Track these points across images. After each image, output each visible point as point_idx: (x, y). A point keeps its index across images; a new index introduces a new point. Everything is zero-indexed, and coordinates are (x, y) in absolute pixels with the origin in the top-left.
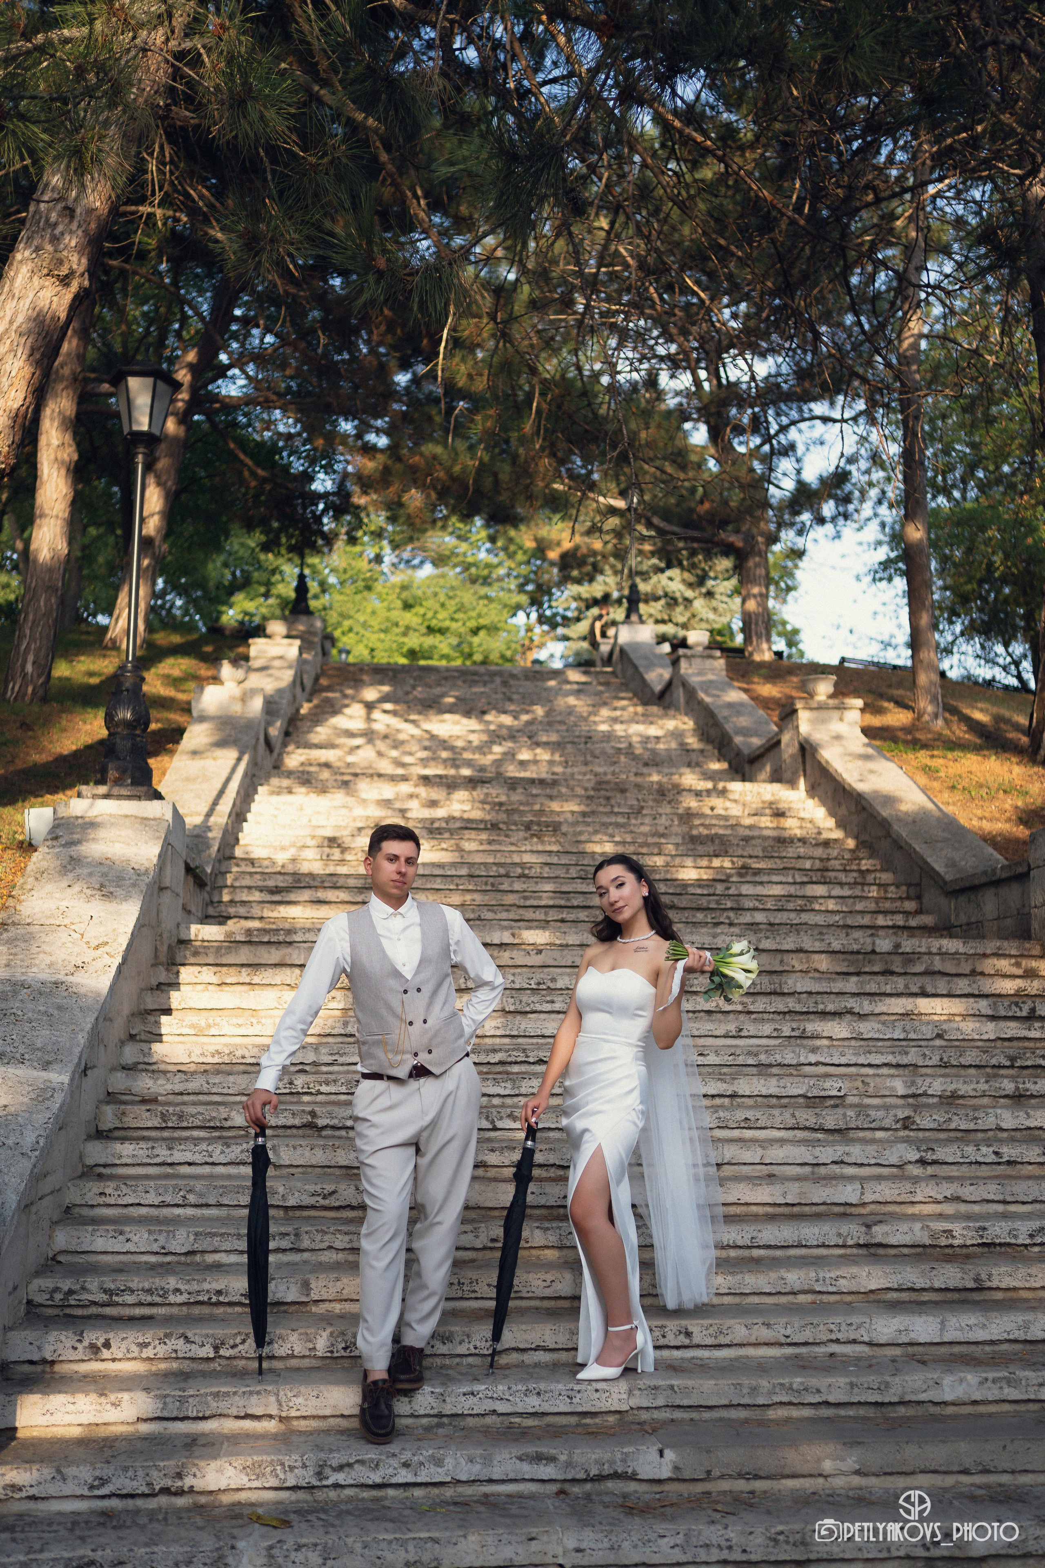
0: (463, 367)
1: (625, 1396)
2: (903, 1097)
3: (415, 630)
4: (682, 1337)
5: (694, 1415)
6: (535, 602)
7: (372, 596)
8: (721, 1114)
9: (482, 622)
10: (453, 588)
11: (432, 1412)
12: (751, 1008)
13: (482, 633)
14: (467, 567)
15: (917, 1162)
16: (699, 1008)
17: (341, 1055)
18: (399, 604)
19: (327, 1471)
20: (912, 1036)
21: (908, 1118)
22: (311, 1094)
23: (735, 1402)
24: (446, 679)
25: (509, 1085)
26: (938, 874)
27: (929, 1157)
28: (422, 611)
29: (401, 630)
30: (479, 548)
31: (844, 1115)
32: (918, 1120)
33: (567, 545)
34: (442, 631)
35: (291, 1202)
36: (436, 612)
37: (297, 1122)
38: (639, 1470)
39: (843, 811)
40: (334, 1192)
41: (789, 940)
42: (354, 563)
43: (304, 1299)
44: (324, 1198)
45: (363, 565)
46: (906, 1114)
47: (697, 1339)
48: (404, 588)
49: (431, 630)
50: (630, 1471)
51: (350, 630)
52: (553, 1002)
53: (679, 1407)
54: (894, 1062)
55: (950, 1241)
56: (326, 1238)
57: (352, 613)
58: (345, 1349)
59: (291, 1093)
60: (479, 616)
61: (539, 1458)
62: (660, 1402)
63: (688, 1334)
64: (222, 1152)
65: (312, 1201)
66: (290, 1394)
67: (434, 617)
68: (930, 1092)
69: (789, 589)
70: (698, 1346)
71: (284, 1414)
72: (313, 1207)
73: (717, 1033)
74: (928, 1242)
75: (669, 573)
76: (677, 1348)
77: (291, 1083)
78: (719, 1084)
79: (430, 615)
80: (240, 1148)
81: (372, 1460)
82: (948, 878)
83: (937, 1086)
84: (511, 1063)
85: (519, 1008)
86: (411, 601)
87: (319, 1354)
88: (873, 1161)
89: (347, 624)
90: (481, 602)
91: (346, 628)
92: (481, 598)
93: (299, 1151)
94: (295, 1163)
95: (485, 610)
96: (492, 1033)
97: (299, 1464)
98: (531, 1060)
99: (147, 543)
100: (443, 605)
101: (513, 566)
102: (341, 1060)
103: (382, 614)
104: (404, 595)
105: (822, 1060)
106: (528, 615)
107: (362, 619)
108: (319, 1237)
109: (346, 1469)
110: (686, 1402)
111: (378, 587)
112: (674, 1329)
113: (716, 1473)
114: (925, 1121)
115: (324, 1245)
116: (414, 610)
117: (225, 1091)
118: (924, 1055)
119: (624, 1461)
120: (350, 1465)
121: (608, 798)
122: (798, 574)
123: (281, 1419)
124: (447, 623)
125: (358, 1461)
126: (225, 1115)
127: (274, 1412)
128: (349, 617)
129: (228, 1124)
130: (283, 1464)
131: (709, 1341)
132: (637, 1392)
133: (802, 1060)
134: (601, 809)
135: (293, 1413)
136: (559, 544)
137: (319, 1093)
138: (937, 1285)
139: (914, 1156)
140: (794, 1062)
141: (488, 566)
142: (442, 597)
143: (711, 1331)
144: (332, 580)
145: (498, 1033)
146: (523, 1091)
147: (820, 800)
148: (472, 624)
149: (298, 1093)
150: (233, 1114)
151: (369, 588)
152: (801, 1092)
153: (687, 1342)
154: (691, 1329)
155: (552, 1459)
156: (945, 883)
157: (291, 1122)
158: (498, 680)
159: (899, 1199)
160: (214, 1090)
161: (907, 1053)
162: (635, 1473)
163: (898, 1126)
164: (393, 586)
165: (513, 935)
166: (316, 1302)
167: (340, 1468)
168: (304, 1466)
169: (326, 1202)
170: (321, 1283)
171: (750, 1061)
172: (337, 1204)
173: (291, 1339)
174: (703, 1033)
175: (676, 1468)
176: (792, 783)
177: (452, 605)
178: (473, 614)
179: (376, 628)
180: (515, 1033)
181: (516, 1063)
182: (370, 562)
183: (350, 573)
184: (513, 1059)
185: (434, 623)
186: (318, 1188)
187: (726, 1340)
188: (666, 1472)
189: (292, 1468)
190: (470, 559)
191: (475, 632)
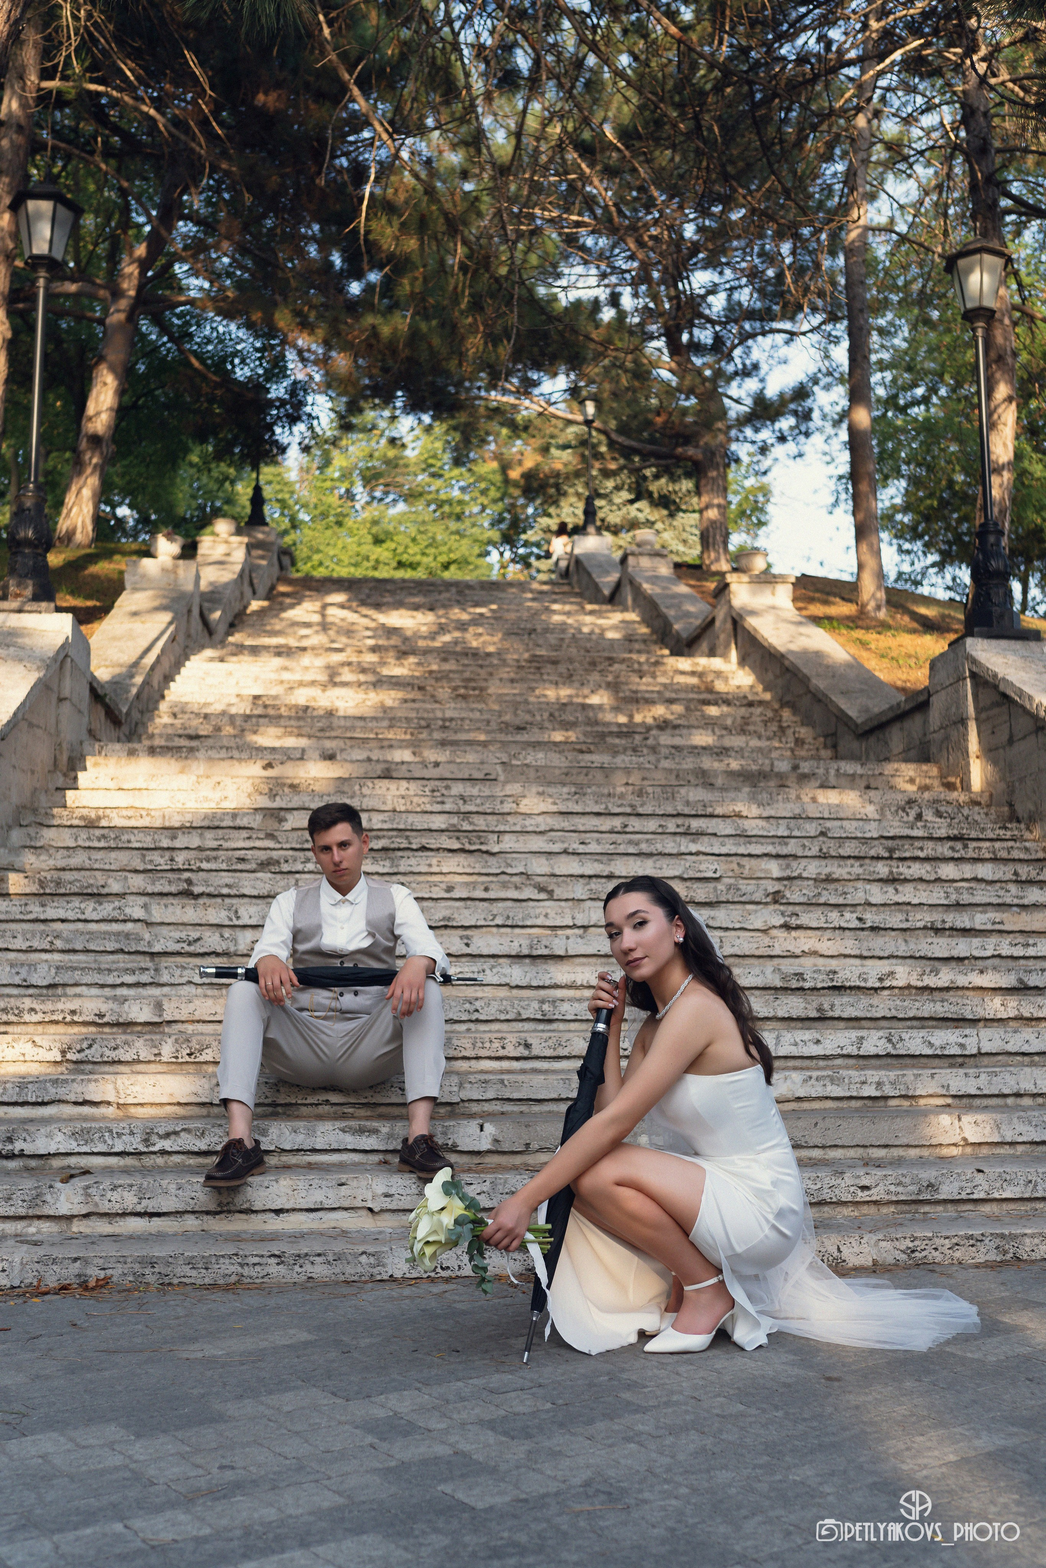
0: (389, 231)
1: (456, 1089)
2: (779, 879)
3: (386, 564)
4: (521, 1048)
5: (524, 1108)
6: (509, 539)
7: (342, 532)
8: (593, 886)
9: (453, 556)
10: (424, 522)
11: (267, 1101)
12: (641, 810)
13: (453, 568)
14: (440, 504)
15: (781, 926)
16: (588, 810)
17: (226, 840)
18: (369, 539)
19: (154, 1138)
20: (796, 833)
21: (778, 892)
22: (191, 870)
23: (564, 1096)
24: (402, 589)
25: (387, 863)
26: (850, 718)
27: (794, 922)
28: (393, 545)
29: (372, 563)
30: (452, 486)
31: (715, 889)
32: (788, 894)
33: (529, 464)
34: (413, 566)
35: (157, 948)
36: (407, 547)
37: (173, 889)
38: (459, 1142)
39: (770, 676)
40: (199, 939)
41: (689, 760)
42: (324, 498)
43: (157, 1019)
44: (190, 944)
45: (333, 500)
46: (776, 889)
47: (536, 1051)
48: (375, 522)
49: (401, 565)
50: (450, 1143)
51: (321, 564)
52: (443, 803)
53: (509, 1100)
54: (774, 852)
55: (801, 984)
56: (186, 973)
57: (322, 548)
58: (189, 1055)
59: (172, 870)
60: (450, 551)
61: (361, 1131)
62: (490, 1095)
63: (527, 1046)
64: (95, 909)
65: (177, 947)
66: (127, 1083)
67: (405, 552)
68: (805, 875)
69: (761, 524)
70: (537, 1058)
71: (121, 1101)
72: (179, 954)
73: (603, 828)
74: (779, 984)
75: (637, 505)
76: (517, 1059)
77: (172, 860)
78: (596, 865)
79: (400, 549)
80: (112, 906)
81: (198, 1129)
82: (859, 721)
83: (812, 869)
84: (394, 850)
85: (410, 808)
86: (382, 537)
87: (164, 1059)
88: (737, 926)
89: (316, 557)
90: (453, 537)
91: (316, 563)
92: (452, 533)
93: (170, 909)
94: (167, 921)
95: (456, 545)
96: (379, 826)
97: (127, 1131)
98: (414, 846)
99: (95, 440)
100: (414, 540)
101: (486, 502)
102: (226, 845)
103: (353, 548)
104: (374, 530)
105: (703, 849)
106: (502, 554)
107: (331, 553)
108: (178, 972)
109: (173, 1137)
110: (516, 1096)
111: (349, 522)
112: (514, 1041)
113: (535, 1146)
114: (794, 895)
115: (184, 980)
116: (385, 546)
117: (107, 867)
118: (804, 846)
119: (444, 1133)
120: (176, 1133)
121: (538, 668)
122: (770, 508)
123: (119, 1106)
124: (418, 558)
125: (184, 1130)
126: (102, 883)
127: (111, 1099)
128: (318, 551)
129: (104, 891)
130: (111, 1131)
131: (548, 1053)
132: (468, 1086)
133: (683, 849)
134: (531, 677)
135: (130, 1100)
136: (520, 462)
137: (200, 870)
138: (781, 1014)
139: (779, 921)
140: (675, 851)
141: (460, 502)
142: (413, 531)
143: (550, 1043)
144: (304, 516)
145: (385, 826)
146: (402, 869)
147: (751, 668)
148: (443, 559)
149: (179, 870)
150: (110, 881)
151: (339, 524)
152: (677, 873)
153: (526, 1053)
154: (530, 1041)
155: (376, 1131)
156: (857, 725)
157: (167, 889)
158: (454, 590)
159: (757, 953)
160: (96, 866)
161: (786, 844)
162: (455, 1145)
163: (769, 899)
164: (364, 521)
165: (414, 754)
166: (169, 1022)
167: (167, 1135)
168: (132, 1133)
169: (191, 949)
170: (174, 1004)
171: (631, 850)
172: (202, 950)
173: (137, 1044)
174: (588, 828)
175: (496, 1141)
176: (725, 655)
177: (423, 541)
178: (444, 549)
179: (346, 562)
180: (402, 826)
181: (399, 849)
182: (341, 497)
183: (321, 509)
184: (395, 846)
185: (405, 557)
186: (183, 935)
187: (565, 1052)
188: (485, 1145)
189: (119, 1135)
190: (443, 496)
191: (446, 566)
